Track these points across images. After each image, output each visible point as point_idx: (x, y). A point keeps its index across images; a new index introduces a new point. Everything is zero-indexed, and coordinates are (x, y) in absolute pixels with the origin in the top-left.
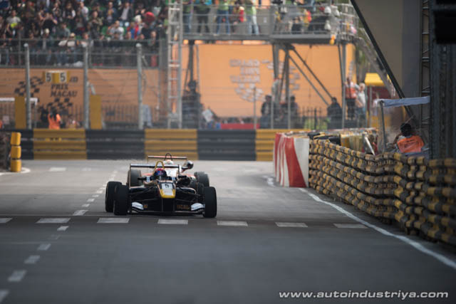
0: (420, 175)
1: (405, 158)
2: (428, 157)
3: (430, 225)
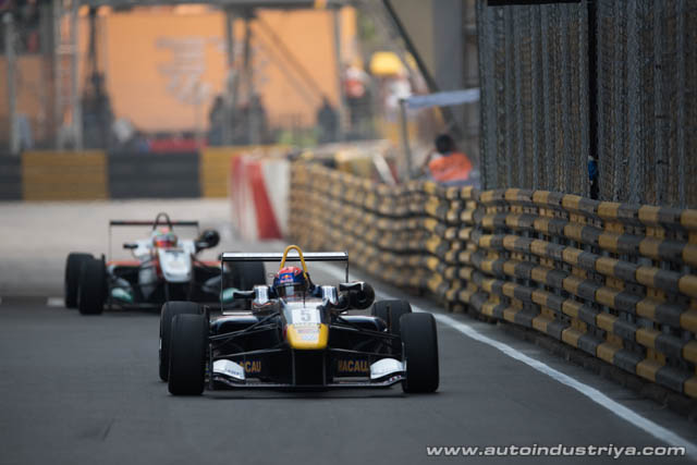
0: (466, 216)
1: (442, 189)
2: (478, 187)
3: (486, 296)
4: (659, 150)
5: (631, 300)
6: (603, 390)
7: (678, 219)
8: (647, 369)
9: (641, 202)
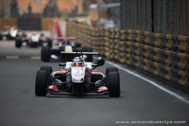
0: (116, 36)
2: (120, 29)
4: (171, 20)
5: (163, 59)
6: (156, 82)
7: (177, 38)
8: (167, 77)
9: (166, 33)
